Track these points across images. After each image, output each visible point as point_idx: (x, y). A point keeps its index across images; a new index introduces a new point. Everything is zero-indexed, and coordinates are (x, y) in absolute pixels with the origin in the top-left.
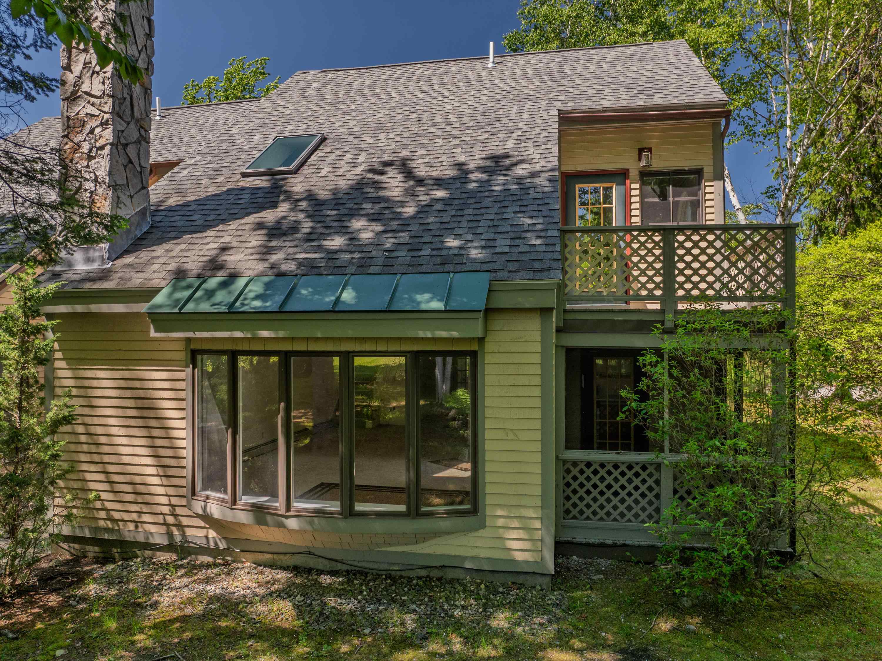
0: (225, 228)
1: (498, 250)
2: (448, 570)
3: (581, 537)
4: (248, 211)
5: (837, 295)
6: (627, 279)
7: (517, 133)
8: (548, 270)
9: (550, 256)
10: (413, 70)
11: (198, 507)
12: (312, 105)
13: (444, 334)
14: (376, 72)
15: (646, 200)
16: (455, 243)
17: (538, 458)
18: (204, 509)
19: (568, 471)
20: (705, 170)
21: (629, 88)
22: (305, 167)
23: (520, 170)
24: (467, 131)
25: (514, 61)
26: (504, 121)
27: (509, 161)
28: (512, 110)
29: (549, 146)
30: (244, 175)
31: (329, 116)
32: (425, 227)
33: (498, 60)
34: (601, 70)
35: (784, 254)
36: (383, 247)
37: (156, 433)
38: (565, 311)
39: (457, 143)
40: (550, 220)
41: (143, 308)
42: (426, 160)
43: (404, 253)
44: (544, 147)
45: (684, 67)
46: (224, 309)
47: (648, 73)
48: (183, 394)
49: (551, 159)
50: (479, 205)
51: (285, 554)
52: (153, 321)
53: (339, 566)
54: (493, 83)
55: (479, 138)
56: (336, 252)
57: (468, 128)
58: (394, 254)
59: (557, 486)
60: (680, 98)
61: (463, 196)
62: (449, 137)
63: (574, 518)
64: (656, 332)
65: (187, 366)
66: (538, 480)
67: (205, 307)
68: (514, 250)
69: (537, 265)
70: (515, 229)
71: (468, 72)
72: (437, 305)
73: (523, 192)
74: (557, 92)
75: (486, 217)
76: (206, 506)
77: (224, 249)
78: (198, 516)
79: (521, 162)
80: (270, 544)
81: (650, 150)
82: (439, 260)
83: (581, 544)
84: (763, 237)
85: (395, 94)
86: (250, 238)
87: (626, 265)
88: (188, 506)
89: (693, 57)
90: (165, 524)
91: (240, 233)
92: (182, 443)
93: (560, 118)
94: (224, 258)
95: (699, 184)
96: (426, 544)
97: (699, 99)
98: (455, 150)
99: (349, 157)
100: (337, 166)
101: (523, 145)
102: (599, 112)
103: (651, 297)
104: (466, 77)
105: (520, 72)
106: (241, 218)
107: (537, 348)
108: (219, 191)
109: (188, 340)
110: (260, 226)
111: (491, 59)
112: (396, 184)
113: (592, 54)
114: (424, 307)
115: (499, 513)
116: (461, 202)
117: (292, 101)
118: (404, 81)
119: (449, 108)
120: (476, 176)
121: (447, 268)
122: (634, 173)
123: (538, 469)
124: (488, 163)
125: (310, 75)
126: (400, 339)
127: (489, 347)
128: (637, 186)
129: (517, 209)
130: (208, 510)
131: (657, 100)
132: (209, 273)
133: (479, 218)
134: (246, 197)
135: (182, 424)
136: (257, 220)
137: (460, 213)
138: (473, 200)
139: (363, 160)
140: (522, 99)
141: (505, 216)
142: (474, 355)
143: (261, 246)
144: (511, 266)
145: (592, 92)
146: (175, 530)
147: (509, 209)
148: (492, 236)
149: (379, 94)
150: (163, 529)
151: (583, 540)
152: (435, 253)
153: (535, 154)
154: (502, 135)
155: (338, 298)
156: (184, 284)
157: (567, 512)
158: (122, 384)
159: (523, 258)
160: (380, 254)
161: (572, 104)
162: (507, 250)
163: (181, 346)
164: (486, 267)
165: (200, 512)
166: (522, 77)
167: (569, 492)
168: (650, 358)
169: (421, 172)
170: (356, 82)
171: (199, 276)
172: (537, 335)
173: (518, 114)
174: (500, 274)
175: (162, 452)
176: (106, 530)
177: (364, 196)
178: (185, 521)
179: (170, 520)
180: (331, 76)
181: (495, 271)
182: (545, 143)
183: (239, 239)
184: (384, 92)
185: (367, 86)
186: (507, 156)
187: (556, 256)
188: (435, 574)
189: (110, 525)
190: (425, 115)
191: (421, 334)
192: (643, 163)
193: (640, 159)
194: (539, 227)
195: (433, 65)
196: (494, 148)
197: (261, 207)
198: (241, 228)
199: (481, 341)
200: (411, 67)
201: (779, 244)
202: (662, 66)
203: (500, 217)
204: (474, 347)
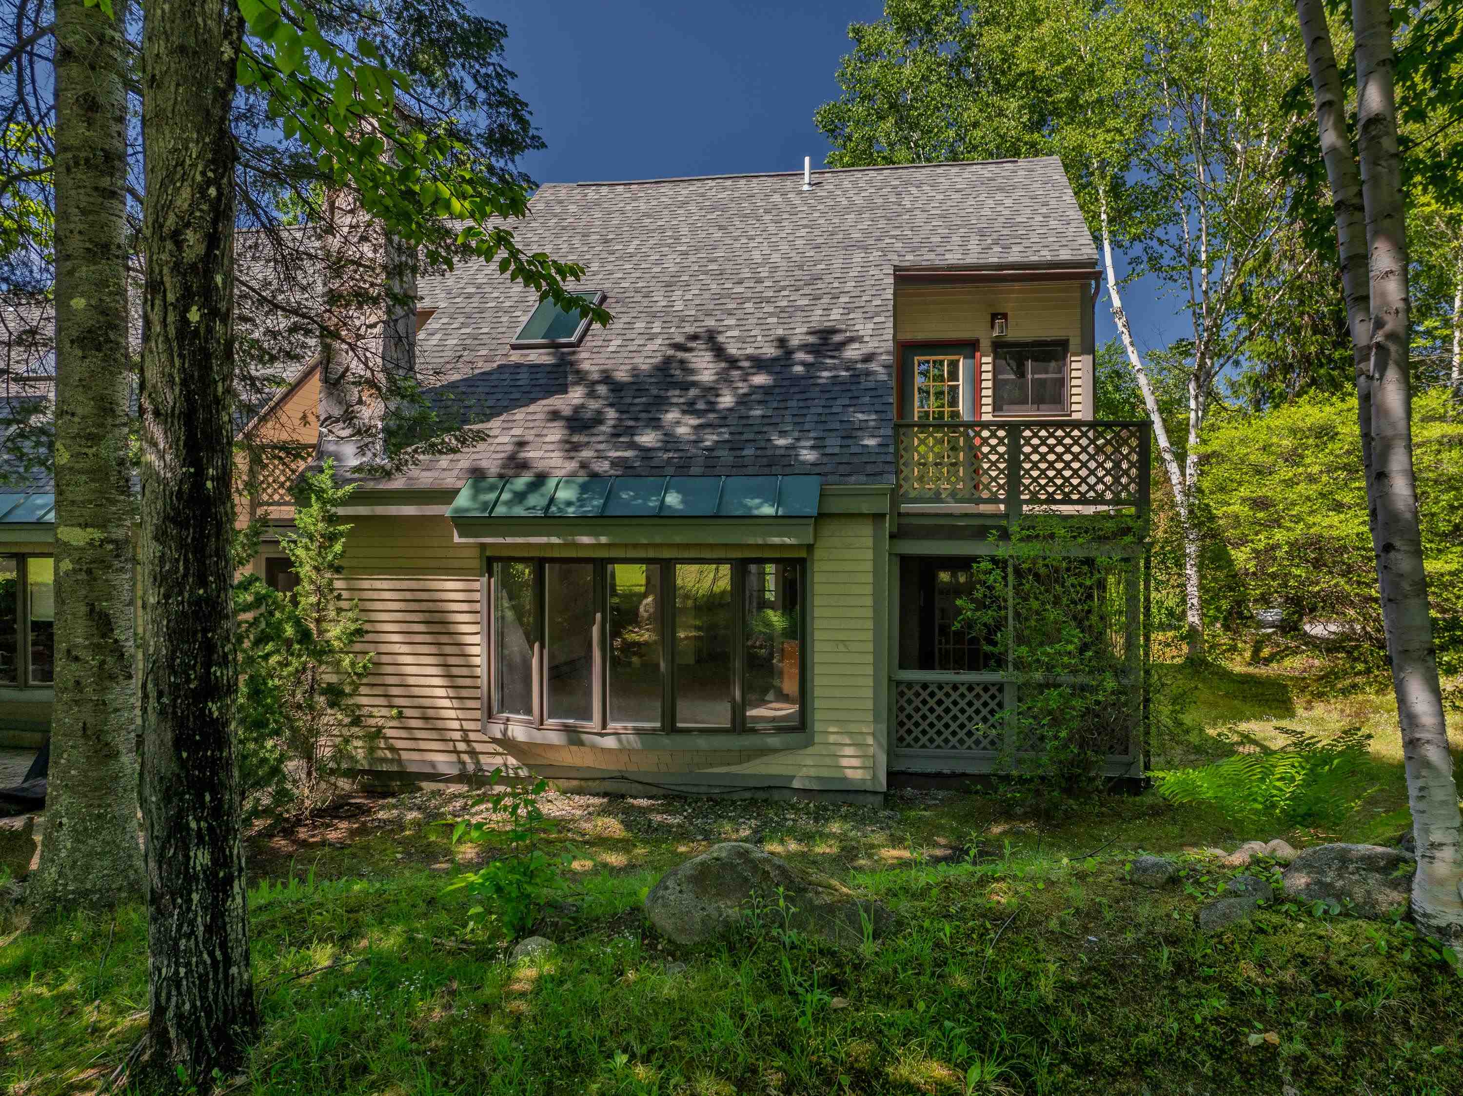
0: (511, 418)
1: (829, 451)
2: (775, 792)
3: (917, 766)
4: (532, 396)
5: (1244, 492)
6: (976, 471)
7: (844, 299)
8: (881, 474)
9: (883, 458)
10: (702, 191)
11: (496, 730)
12: (576, 241)
13: (776, 540)
14: (652, 190)
15: (1000, 377)
16: (782, 442)
17: (870, 670)
18: (505, 733)
19: (902, 694)
20: (1072, 342)
21: (982, 234)
22: (588, 338)
23: (852, 352)
24: (783, 293)
25: (837, 182)
26: (828, 279)
27: (837, 338)
28: (837, 263)
29: (882, 319)
30: (514, 347)
31: (603, 262)
32: (744, 422)
33: (816, 178)
34: (949, 203)
35: (1138, 454)
36: (702, 445)
37: (448, 650)
38: (899, 514)
39: (771, 310)
40: (883, 416)
41: (447, 511)
42: (736, 333)
43: (726, 453)
44: (876, 320)
45: (1053, 202)
46: (540, 513)
47: (1007, 212)
48: (477, 607)
49: (885, 337)
50: (805, 396)
51: (594, 779)
52: (457, 526)
53: (655, 791)
54: (811, 217)
55: (799, 303)
56: (649, 450)
57: (784, 288)
58: (715, 454)
59: (890, 710)
60: (1042, 253)
61: (785, 383)
62: (762, 300)
63: (909, 745)
64: (991, 539)
65: (482, 575)
66: (869, 693)
67: (519, 511)
68: (845, 450)
69: (869, 469)
70: (845, 426)
71: (777, 198)
72: (768, 510)
73: (854, 380)
74: (893, 237)
75: (813, 410)
76: (506, 730)
77: (521, 444)
78: (494, 740)
79: (852, 340)
80: (578, 769)
81: (1005, 316)
82: (765, 461)
83: (916, 774)
84: (1117, 434)
85: (684, 230)
86: (545, 432)
87: (976, 456)
88: (483, 731)
89: (1065, 187)
90: (456, 752)
91: (531, 425)
92: (477, 661)
93: (896, 277)
94: (522, 455)
95: (1064, 358)
96: (751, 763)
97: (1065, 255)
98: (769, 320)
99: (640, 325)
100: (627, 337)
101: (851, 316)
102: (942, 269)
103: (994, 500)
104: (775, 206)
105: (845, 202)
106: (527, 405)
107: (870, 555)
108: (488, 367)
109: (483, 546)
110: (555, 415)
111: (807, 180)
112: (705, 365)
113: (938, 176)
114: (756, 512)
115: (832, 729)
116: (783, 390)
117: (547, 234)
118: (693, 208)
119: (757, 256)
120: (800, 356)
121: (774, 470)
122: (985, 344)
123: (870, 682)
124: (811, 339)
125: (563, 191)
126: (726, 545)
127: (818, 554)
128: (989, 359)
129: (847, 402)
130: (510, 733)
131: (1015, 256)
132: (511, 472)
133: (805, 411)
134: (524, 378)
135: (477, 639)
136: (546, 409)
137: (782, 405)
138: (796, 389)
139: (658, 330)
140: (849, 246)
141: (834, 410)
142: (802, 561)
143: (560, 442)
144: (842, 469)
145: (936, 239)
146: (466, 758)
147: (838, 402)
148: (821, 434)
149: (662, 229)
150: (453, 758)
151: (919, 771)
152: (759, 452)
153: (864, 328)
154: (826, 300)
155: (663, 501)
156: (484, 484)
157: (901, 739)
158: (408, 595)
159: (855, 460)
160: (700, 452)
161: (910, 257)
162: (837, 450)
163: (475, 553)
164: (817, 470)
165: (499, 736)
166: (848, 210)
167: (902, 717)
168: (985, 565)
169: (733, 350)
170: (629, 208)
171: (501, 476)
172: (869, 542)
173: (846, 268)
174: (830, 478)
175: (455, 671)
176: (384, 760)
177: (669, 379)
178: (478, 747)
179: (462, 746)
180: (591, 194)
181: (825, 475)
182: (877, 314)
183: (533, 432)
184: (668, 225)
185: (647, 215)
186: (834, 331)
187: (889, 458)
188: (760, 795)
189: (389, 755)
190: (729, 266)
191: (751, 541)
192: (995, 334)
193: (992, 327)
194: (872, 424)
195: (729, 183)
196: (817, 319)
197: (549, 393)
198: (530, 417)
199: (810, 548)
200: (699, 184)
201: (1134, 442)
202: (1026, 201)
203: (827, 411)
204: (803, 554)
